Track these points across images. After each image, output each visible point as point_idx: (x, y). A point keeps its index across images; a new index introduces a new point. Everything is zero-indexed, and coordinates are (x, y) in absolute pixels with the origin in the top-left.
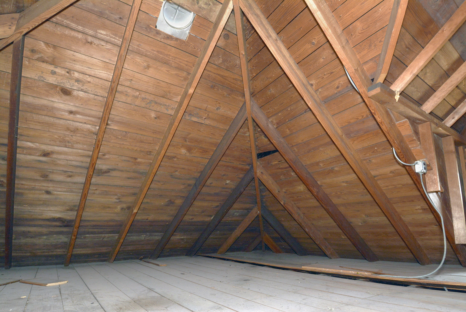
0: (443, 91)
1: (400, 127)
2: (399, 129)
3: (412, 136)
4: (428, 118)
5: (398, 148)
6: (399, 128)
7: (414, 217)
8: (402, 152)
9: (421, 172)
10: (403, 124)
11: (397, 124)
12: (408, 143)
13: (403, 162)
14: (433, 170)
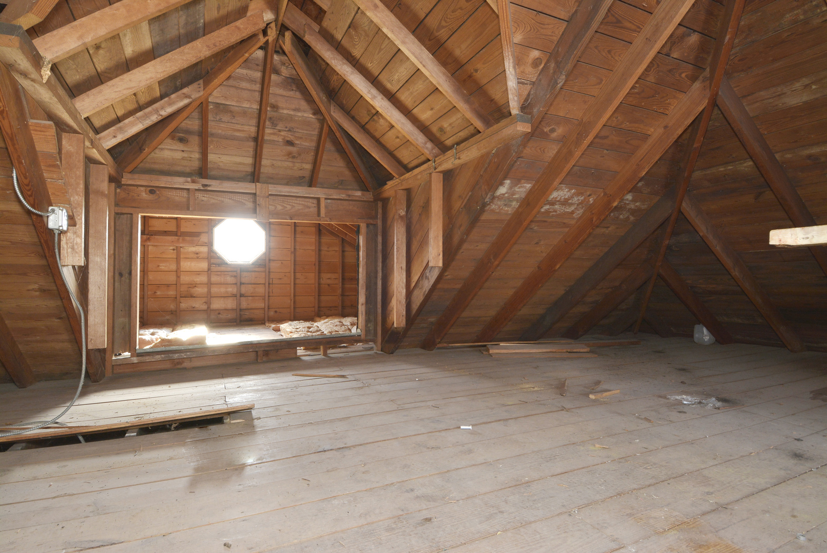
0: (115, 90)
1: (35, 133)
2: (33, 135)
3: (55, 157)
4: (82, 128)
5: (26, 174)
6: (32, 132)
7: (20, 304)
8: (30, 184)
9: (58, 230)
10: (43, 129)
11: (30, 124)
12: (43, 167)
13: (28, 203)
14: (77, 226)
